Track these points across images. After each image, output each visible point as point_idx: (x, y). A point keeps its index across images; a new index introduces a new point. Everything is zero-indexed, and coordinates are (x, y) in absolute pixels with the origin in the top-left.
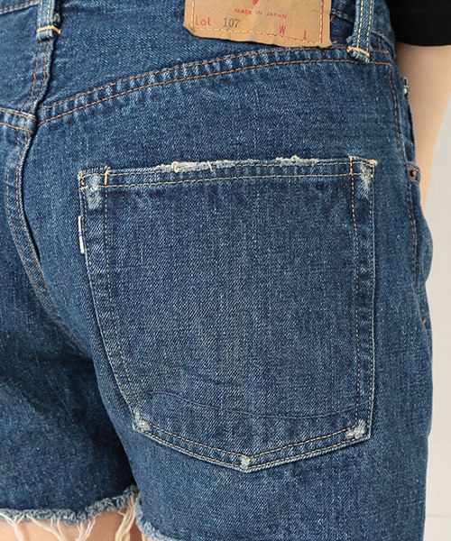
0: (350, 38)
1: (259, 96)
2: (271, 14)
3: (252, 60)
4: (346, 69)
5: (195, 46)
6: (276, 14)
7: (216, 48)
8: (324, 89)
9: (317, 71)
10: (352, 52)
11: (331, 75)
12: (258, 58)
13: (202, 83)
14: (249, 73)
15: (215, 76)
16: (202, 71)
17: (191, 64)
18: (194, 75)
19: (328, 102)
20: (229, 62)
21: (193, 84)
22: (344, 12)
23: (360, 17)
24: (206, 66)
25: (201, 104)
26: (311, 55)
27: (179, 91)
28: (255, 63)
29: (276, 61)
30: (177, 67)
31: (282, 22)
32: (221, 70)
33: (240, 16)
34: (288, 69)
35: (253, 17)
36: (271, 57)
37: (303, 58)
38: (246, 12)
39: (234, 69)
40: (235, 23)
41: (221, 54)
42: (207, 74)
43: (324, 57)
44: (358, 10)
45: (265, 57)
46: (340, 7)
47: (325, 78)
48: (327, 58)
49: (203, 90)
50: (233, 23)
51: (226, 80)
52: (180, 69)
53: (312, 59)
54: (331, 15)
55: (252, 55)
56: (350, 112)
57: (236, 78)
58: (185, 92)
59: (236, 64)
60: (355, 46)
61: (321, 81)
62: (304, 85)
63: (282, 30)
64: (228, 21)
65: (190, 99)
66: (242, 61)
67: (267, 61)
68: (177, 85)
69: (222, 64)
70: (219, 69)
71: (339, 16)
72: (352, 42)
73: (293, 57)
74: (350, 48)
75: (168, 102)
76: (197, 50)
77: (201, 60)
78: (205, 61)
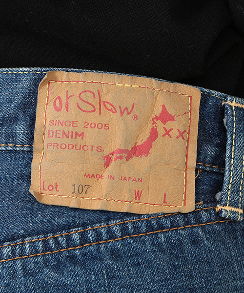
0: (219, 194)
1: (108, 278)
2: (125, 179)
3: (101, 234)
4: (214, 231)
5: (39, 218)
6: (130, 178)
7: (62, 220)
8: (186, 260)
9: (178, 240)
10: (221, 211)
11: (195, 242)
12: (109, 231)
13: (46, 262)
14: (98, 249)
15: (60, 253)
16: (46, 247)
17: (35, 239)
18: (37, 252)
19: (191, 276)
20: (76, 237)
21: (36, 263)
22: (213, 163)
23: (230, 171)
24: (51, 241)
25: (43, 288)
26: (171, 223)
27: (20, 272)
28: (105, 237)
29: (129, 234)
30: (19, 241)
31: (138, 186)
32: (68, 246)
33: (90, 181)
34: (144, 242)
35: (105, 182)
36: (124, 229)
37: (161, 227)
38: (97, 177)
39: (81, 244)
40: (85, 189)
41: (68, 227)
42: (52, 251)
43: (187, 223)
44: (227, 163)
45: (116, 229)
46: (208, 159)
47: (188, 247)
48: (191, 224)
49: (46, 270)
50: (82, 190)
51: (72, 258)
52: (23, 244)
53: (172, 226)
54: (197, 170)
55: (102, 227)
56: (218, 284)
57: (84, 255)
58: (27, 273)
59: (84, 239)
60: (225, 205)
61: (183, 252)
62: (162, 260)
63: (138, 195)
64: (76, 188)
65: (31, 282)
66: (90, 235)
67: (119, 234)
68: (19, 264)
69: (69, 238)
70: (64, 245)
71: (208, 169)
72: (221, 200)
73: (150, 227)
74: (219, 207)
75: (8, 285)
76: (42, 222)
77: (46, 233)
78: (50, 236)
